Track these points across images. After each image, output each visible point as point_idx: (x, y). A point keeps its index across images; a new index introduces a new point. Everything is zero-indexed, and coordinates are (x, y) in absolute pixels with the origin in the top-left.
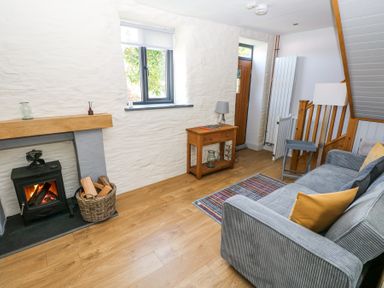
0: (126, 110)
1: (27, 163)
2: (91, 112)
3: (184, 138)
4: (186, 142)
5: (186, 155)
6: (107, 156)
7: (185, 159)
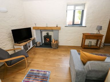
0: (65, 26)
1: (46, 35)
2: (57, 26)
3: (82, 36)
4: (82, 37)
5: (81, 41)
6: (59, 36)
7: (81, 42)
